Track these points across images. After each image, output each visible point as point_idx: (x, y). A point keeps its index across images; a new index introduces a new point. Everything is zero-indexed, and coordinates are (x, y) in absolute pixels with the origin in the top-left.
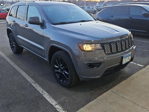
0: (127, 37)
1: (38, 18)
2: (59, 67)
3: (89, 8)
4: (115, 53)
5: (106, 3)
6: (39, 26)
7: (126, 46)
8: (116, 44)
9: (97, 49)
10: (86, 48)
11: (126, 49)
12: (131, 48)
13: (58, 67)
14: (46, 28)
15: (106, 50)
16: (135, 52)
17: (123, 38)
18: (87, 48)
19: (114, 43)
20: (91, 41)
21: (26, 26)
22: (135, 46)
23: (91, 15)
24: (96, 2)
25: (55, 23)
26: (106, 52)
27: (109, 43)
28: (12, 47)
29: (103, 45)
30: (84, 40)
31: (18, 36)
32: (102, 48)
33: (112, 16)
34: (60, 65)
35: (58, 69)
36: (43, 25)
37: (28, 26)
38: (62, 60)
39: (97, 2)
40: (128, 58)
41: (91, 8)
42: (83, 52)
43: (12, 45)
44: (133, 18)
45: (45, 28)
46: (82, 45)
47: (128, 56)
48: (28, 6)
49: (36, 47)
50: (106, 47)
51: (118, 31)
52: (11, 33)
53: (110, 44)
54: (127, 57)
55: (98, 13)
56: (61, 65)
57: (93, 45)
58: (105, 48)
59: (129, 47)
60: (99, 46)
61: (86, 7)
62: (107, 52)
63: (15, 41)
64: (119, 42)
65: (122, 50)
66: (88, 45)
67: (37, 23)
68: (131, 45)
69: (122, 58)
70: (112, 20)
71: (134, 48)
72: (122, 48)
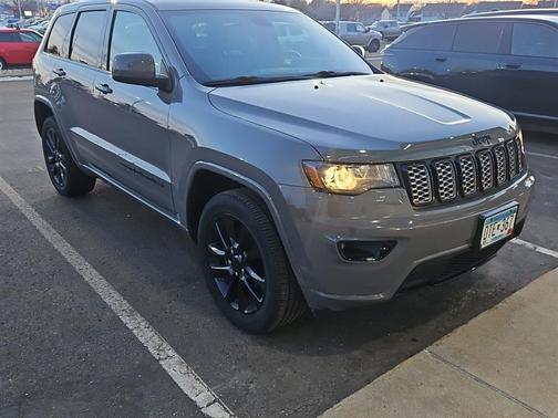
0: (501, 140)
1: (149, 59)
2: (228, 252)
3: (352, 28)
4: (451, 202)
5: (418, 12)
6: (155, 91)
7: (495, 174)
8: (458, 165)
9: (382, 185)
10: (336, 179)
11: (497, 187)
12: (515, 185)
13: (222, 253)
14: (179, 99)
15: (415, 192)
16: (529, 201)
17: (485, 145)
18: (340, 178)
19: (447, 164)
20: (355, 152)
21: (105, 89)
22: (532, 178)
23: (358, 52)
24: (379, 9)
25: (214, 79)
26: (416, 197)
27: (428, 163)
28: (54, 172)
29: (401, 170)
30: (327, 149)
31: (77, 130)
32: (397, 183)
33: (443, 60)
34: (230, 244)
35: (222, 261)
36: (167, 88)
37: (111, 92)
38: (238, 225)
39: (386, 7)
40: (501, 223)
41: (360, 28)
42: (321, 196)
43: (54, 162)
44: (523, 67)
45: (175, 101)
46: (320, 169)
47: (503, 217)
48: (115, 12)
49: (141, 172)
50: (417, 177)
51: (466, 117)
52: (48, 119)
53: (431, 166)
54: (498, 219)
55: (387, 46)
56: (236, 246)
57: (362, 167)
58: (413, 180)
59: (509, 181)
60: (385, 174)
61: (340, 24)
62: (421, 199)
63: (62, 148)
64: (468, 159)
65: (481, 192)
66: (343, 167)
67: (146, 80)
68: (517, 172)
69: (480, 222)
70: (439, 74)
71: (528, 184)
72: (480, 185)
